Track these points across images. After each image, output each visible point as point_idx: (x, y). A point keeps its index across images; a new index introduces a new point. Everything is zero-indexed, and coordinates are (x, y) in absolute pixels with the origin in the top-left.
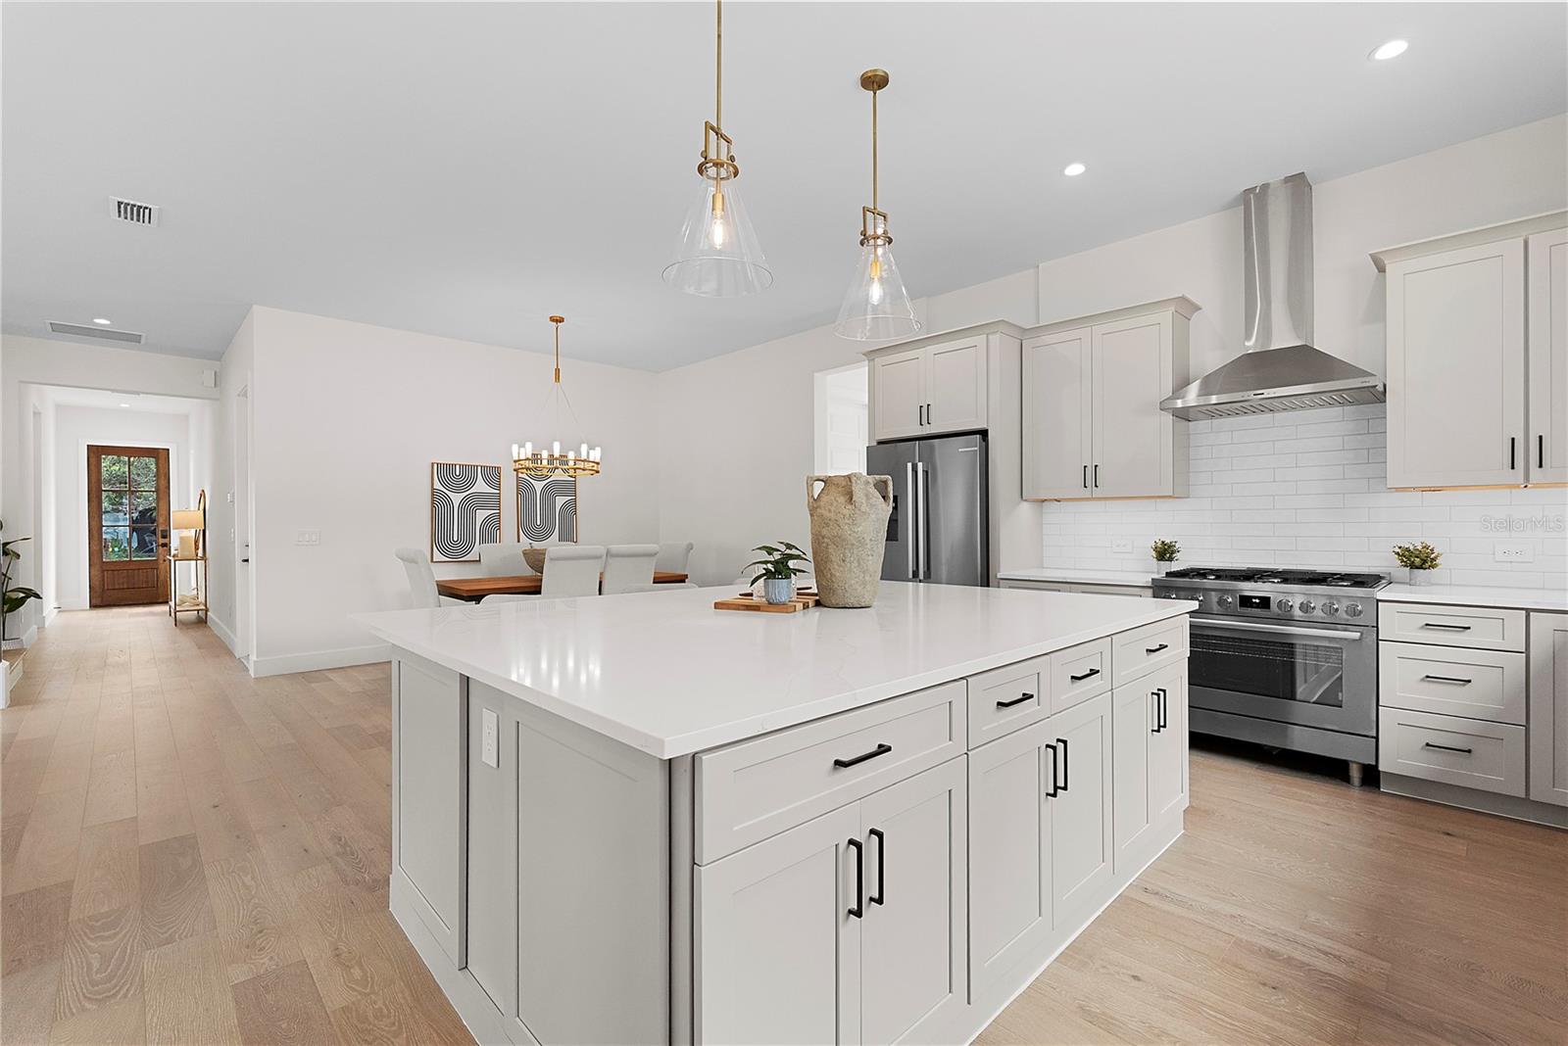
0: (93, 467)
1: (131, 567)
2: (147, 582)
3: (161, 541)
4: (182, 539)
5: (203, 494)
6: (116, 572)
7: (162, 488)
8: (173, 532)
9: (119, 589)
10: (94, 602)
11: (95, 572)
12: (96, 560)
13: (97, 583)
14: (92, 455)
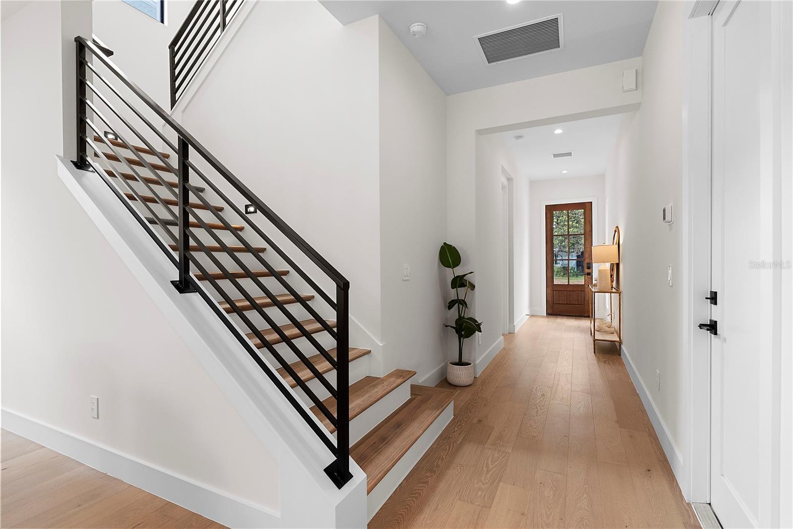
0: (548, 221)
1: (569, 289)
2: (578, 300)
3: (587, 271)
4: (600, 271)
5: (617, 230)
6: (560, 292)
7: (588, 230)
8: (595, 265)
9: (562, 304)
10: (550, 312)
11: (549, 292)
12: (550, 284)
13: (551, 300)
14: (548, 211)
